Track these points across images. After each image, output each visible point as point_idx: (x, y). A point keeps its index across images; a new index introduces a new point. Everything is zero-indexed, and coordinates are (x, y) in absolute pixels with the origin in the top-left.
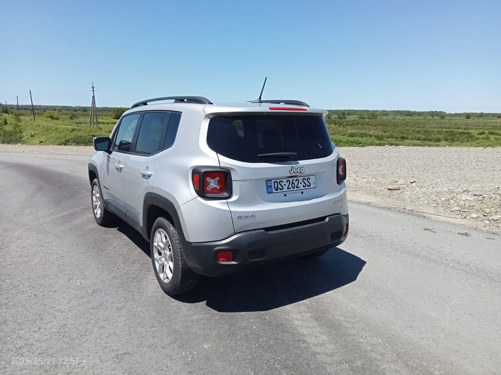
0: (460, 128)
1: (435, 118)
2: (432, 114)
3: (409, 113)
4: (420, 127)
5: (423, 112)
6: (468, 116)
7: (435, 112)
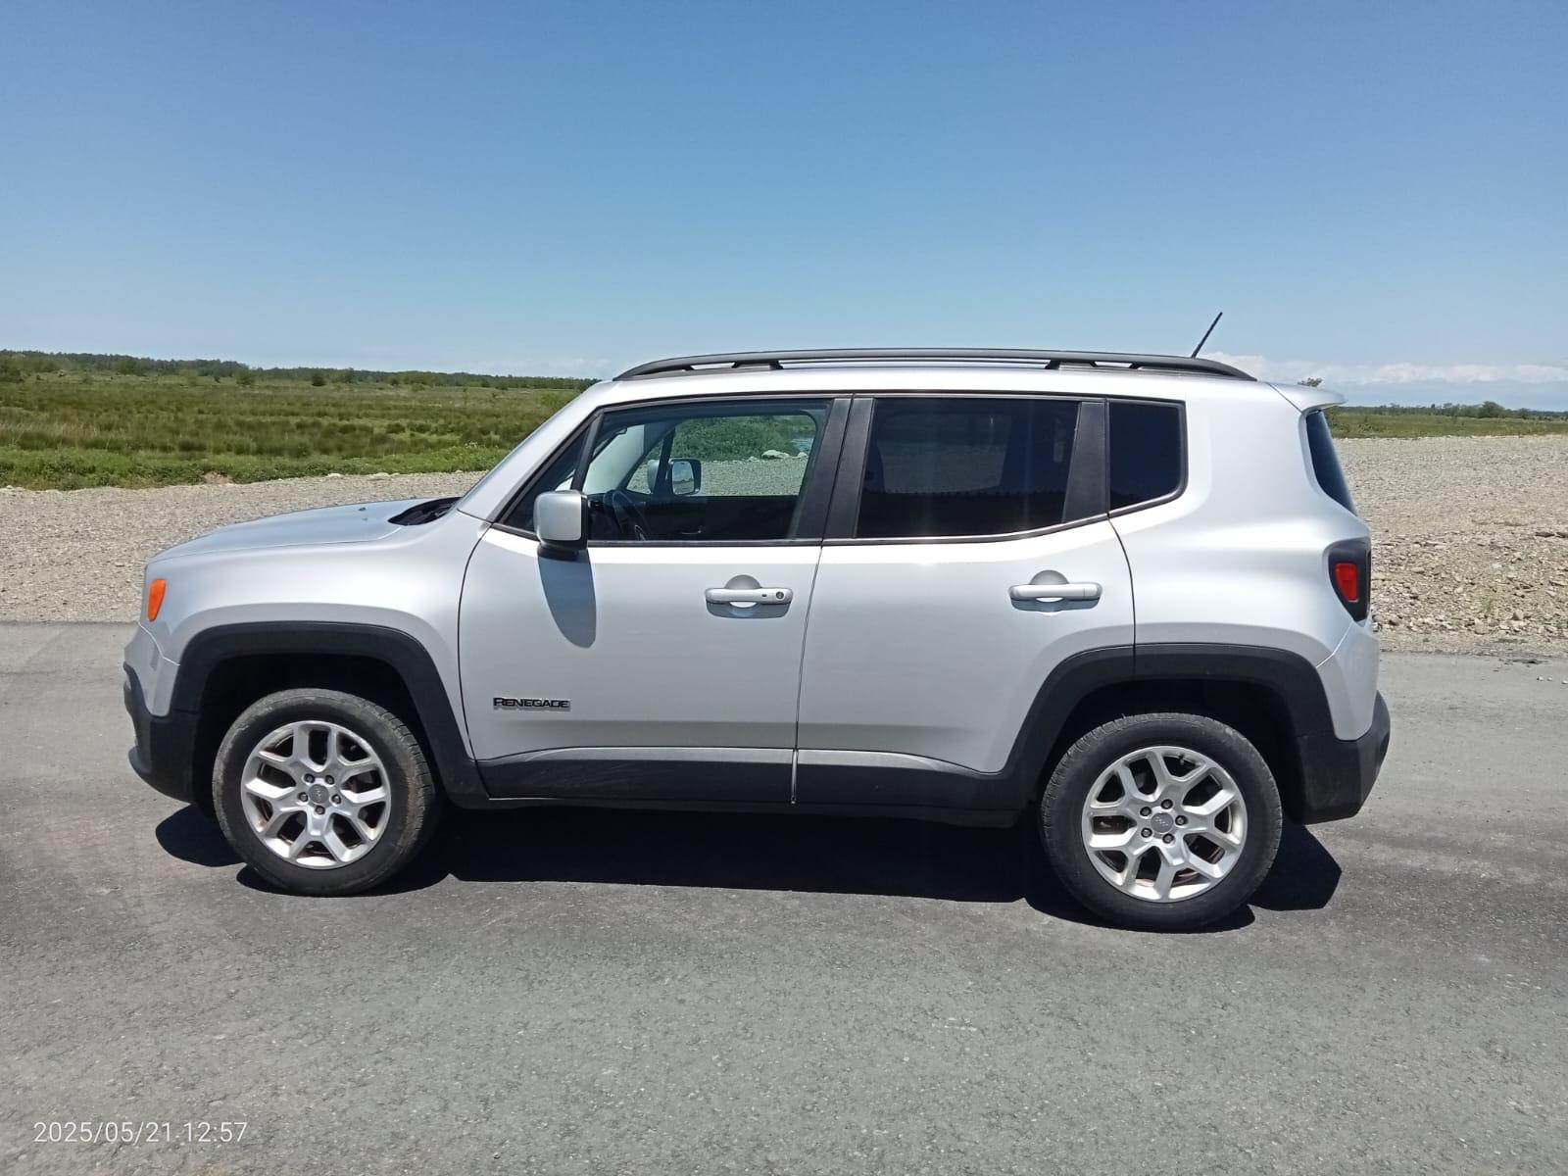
0: (326, 414)
1: (225, 381)
2: (205, 368)
3: (129, 366)
4: (206, 411)
5: (173, 361)
6: (318, 378)
7: (213, 362)
